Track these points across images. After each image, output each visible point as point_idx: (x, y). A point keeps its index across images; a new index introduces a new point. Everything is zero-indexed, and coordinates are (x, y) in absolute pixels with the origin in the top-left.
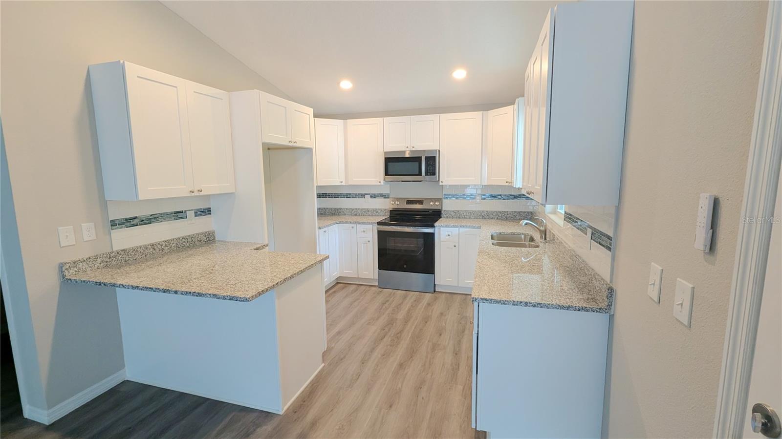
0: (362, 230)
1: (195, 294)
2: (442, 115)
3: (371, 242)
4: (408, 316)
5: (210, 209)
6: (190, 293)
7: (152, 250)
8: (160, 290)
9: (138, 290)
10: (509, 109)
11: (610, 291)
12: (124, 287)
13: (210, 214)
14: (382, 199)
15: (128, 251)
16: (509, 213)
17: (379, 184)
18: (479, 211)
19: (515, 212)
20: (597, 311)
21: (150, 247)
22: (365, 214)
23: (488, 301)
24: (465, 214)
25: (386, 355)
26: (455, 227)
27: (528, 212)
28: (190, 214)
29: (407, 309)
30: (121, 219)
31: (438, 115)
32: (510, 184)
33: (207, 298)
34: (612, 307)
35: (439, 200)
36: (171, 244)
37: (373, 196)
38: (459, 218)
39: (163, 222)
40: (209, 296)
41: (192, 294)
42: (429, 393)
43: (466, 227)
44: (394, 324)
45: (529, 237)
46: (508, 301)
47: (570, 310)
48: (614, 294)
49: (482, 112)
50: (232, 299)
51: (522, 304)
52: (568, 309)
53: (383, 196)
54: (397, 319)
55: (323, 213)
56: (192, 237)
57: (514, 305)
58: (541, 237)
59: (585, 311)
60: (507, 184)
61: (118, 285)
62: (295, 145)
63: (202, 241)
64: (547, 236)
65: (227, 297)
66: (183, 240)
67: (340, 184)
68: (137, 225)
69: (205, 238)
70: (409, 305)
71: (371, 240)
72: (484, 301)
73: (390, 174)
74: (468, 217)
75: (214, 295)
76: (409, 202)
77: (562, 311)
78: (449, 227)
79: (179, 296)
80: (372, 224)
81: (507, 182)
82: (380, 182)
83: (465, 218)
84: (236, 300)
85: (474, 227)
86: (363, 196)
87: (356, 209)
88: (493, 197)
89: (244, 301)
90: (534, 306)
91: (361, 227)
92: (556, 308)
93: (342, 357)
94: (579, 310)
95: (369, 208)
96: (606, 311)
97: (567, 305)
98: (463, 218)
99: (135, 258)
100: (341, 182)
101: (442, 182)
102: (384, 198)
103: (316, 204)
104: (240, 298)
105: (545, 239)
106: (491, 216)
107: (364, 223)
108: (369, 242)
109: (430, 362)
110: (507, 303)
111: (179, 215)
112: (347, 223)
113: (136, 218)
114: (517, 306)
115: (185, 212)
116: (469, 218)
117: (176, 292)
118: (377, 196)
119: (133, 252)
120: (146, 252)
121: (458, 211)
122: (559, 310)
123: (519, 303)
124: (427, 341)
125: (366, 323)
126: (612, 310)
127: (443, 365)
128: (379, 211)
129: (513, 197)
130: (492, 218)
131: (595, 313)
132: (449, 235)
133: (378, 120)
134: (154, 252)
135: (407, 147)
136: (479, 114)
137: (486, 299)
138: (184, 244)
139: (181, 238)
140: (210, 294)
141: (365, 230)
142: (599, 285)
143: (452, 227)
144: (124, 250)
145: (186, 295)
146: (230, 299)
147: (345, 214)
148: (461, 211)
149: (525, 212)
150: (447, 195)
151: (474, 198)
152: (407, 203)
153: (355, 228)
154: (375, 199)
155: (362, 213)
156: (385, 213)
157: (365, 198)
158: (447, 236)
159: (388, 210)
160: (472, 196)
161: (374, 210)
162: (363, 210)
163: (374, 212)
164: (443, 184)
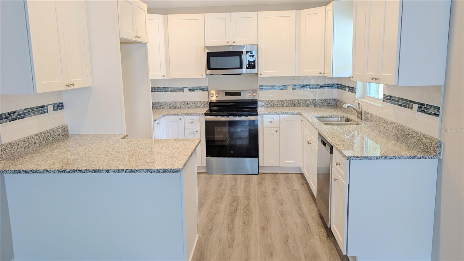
0: (190, 121)
1: (128, 171)
2: (260, 13)
3: (199, 132)
4: (247, 193)
5: (63, 103)
6: (123, 170)
7: (28, 143)
8: (90, 171)
9: (65, 174)
10: (321, 9)
11: (440, 143)
12: (48, 172)
13: (63, 108)
14: (201, 92)
15: (12, 144)
16: (316, 101)
17: (202, 77)
18: (291, 100)
19: (322, 99)
20: (432, 158)
21: (26, 140)
22: (184, 107)
23: (359, 158)
24: (278, 103)
25: (246, 223)
26: (276, 114)
27: (333, 100)
28: (50, 108)
29: (242, 188)
30: (6, 113)
31: (257, 12)
32: (323, 75)
33: (140, 173)
34: (441, 154)
35: (255, 91)
36: (40, 138)
37: (192, 90)
38: (273, 107)
39: (33, 117)
40: (143, 171)
41: (124, 171)
42: (296, 243)
43: (287, 114)
44: (239, 201)
45: (345, 118)
46: (373, 157)
47: (415, 159)
48: (442, 145)
49: (295, 11)
50: (166, 171)
51: (382, 158)
52: (413, 158)
53: (201, 89)
54: (239, 197)
55: (156, 106)
56: (53, 130)
57: (377, 159)
58: (358, 117)
59: (424, 159)
60: (320, 75)
61: (42, 171)
62: (139, 40)
63: (60, 135)
64: (363, 116)
65: (160, 171)
66: (48, 134)
67: (162, 78)
68: (16, 120)
69: (62, 132)
70: (242, 185)
71: (198, 130)
72: (356, 158)
73: (211, 67)
75: (147, 170)
76: (228, 94)
77: (409, 160)
78: (271, 115)
79: (111, 174)
80: (199, 115)
81: (320, 73)
83: (278, 107)
84: (170, 172)
85: (293, 114)
86: (181, 89)
87: (175, 102)
88: (303, 87)
89: (177, 172)
90: (391, 159)
91: (188, 119)
92: (405, 158)
93: (210, 228)
94: (420, 158)
95: (188, 101)
96: (438, 157)
97: (413, 156)
98: (276, 107)
99: (18, 152)
100: (164, 76)
102: (202, 91)
103: (150, 97)
104: (174, 170)
105: (362, 119)
106: (301, 104)
107: (191, 115)
108: (197, 132)
109: (285, 224)
110: (372, 158)
111: (42, 109)
112: (174, 115)
113: (15, 112)
114: (379, 160)
115: (47, 106)
116: (282, 107)
117: (108, 171)
118: (196, 89)
119: (16, 145)
120: (24, 145)
121: (272, 101)
122: (407, 160)
123: (381, 157)
124: (274, 210)
125: (214, 202)
126: (441, 156)
127: (296, 224)
128: (198, 104)
129: (319, 86)
130: (302, 106)
131: (430, 159)
132: (271, 122)
133: (199, 16)
134: (30, 145)
135: (228, 42)
136: (292, 13)
137: (357, 157)
138: (49, 137)
139: (46, 132)
140: (143, 170)
141: (192, 121)
142: (429, 141)
143: (273, 114)
144: (10, 144)
145: (118, 172)
146: (164, 172)
147: (163, 108)
148: (275, 100)
149: (330, 99)
150: (262, 86)
151: (286, 88)
152: (225, 95)
153: (183, 120)
154: (193, 92)
155: (181, 106)
156: (205, 105)
157: (183, 91)
158: (269, 122)
159: (207, 102)
160: (285, 87)
161: (194, 103)
162: (182, 103)
163: (193, 105)
164: (262, 76)
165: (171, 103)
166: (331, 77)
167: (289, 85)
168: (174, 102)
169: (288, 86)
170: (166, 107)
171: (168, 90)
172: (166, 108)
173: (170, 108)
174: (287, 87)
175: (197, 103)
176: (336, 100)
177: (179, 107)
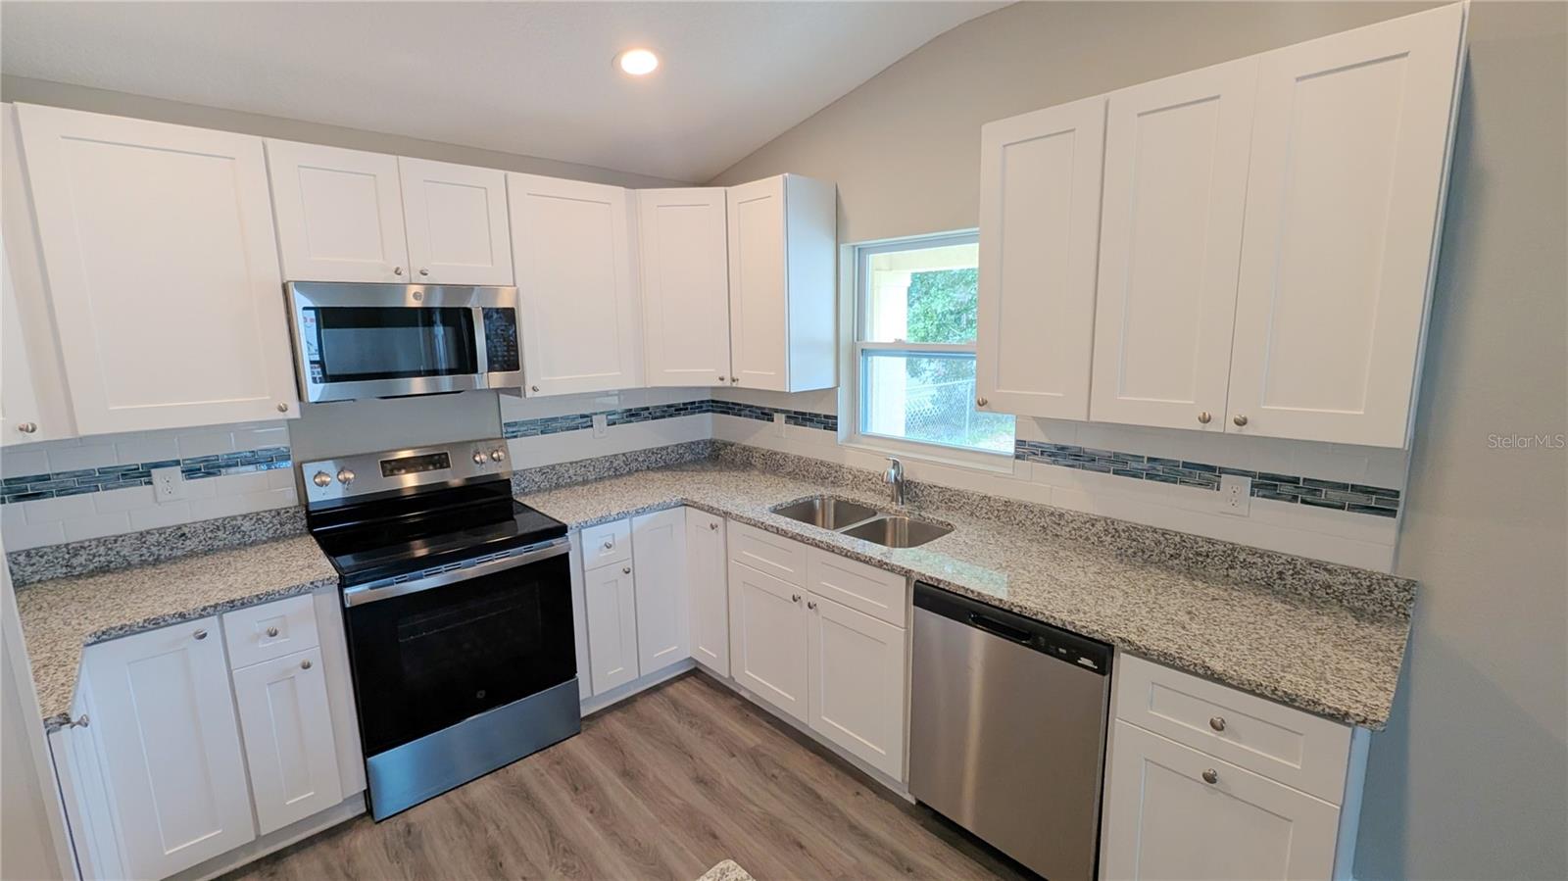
0: (261, 628)
3: (317, 667)
14: (252, 474)
16: (669, 450)
17: (280, 415)
19: (682, 445)
22: (165, 553)
24: (571, 472)
26: (622, 518)
27: (705, 442)
31: (501, 172)
32: (730, 384)
35: (498, 444)
37: (202, 469)
38: (559, 486)
43: (650, 509)
53: (252, 461)
60: (720, 384)
71: (314, 656)
74: (581, 479)
76: (394, 466)
78: (606, 522)
80: (311, 588)
81: (722, 380)
82: (283, 410)
83: (573, 483)
87: (98, 542)
88: (633, 415)
95: (188, 520)
98: (568, 484)
101: (534, 389)
106: (634, 465)
108: (307, 667)
118: (229, 465)
121: (553, 467)
128: (247, 526)
130: (638, 470)
132: (608, 547)
141: (273, 624)
143: (613, 520)
148: (561, 465)
149: (698, 443)
150: (515, 424)
151: (589, 424)
152: (384, 473)
153: (214, 635)
154: (212, 479)
155: (144, 551)
156: (281, 525)
157: (150, 483)
158: (601, 549)
159: (292, 511)
160: (585, 420)
161: (219, 525)
162: (152, 539)
163: (220, 533)
164: (537, 394)
165: (74, 550)
166: (787, 391)
167: (596, 414)
168: (98, 540)
169: (594, 417)
170: (38, 577)
171: (40, 486)
172: (39, 581)
173: (68, 577)
174: (591, 421)
175: (239, 523)
176: (712, 442)
177: (135, 559)
